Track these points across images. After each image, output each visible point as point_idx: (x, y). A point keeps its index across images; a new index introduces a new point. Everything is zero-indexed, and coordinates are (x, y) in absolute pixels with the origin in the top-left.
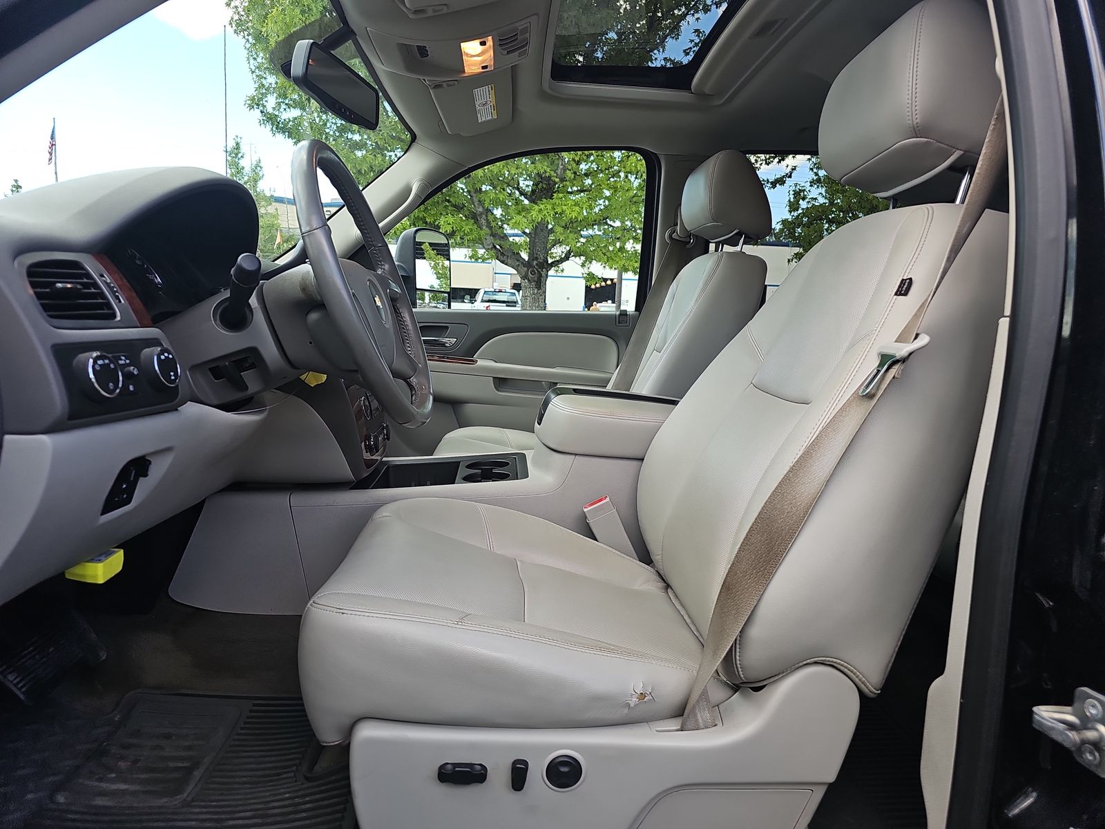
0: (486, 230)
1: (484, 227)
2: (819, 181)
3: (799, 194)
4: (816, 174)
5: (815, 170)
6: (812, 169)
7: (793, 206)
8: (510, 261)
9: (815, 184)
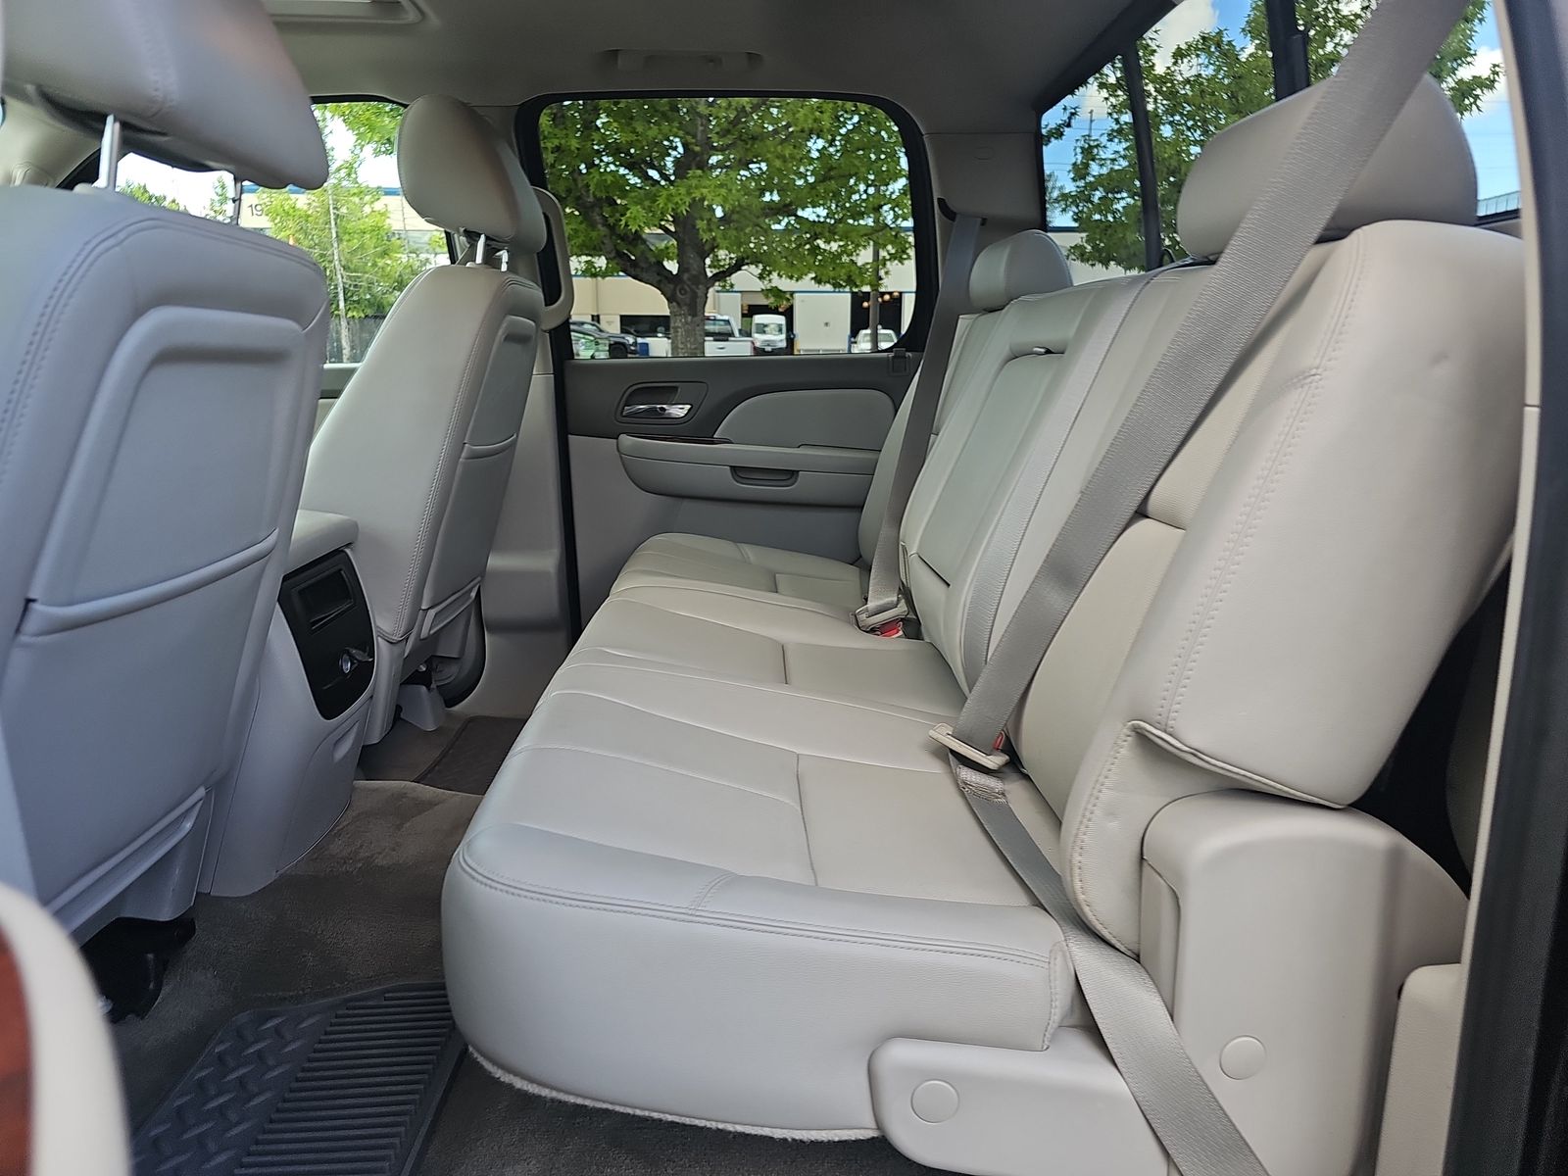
0: (603, 230)
1: (600, 226)
2: (1120, 131)
3: (1089, 152)
4: (1117, 121)
5: (1115, 116)
6: (1110, 114)
7: (1080, 171)
8: (644, 275)
9: (1115, 137)
